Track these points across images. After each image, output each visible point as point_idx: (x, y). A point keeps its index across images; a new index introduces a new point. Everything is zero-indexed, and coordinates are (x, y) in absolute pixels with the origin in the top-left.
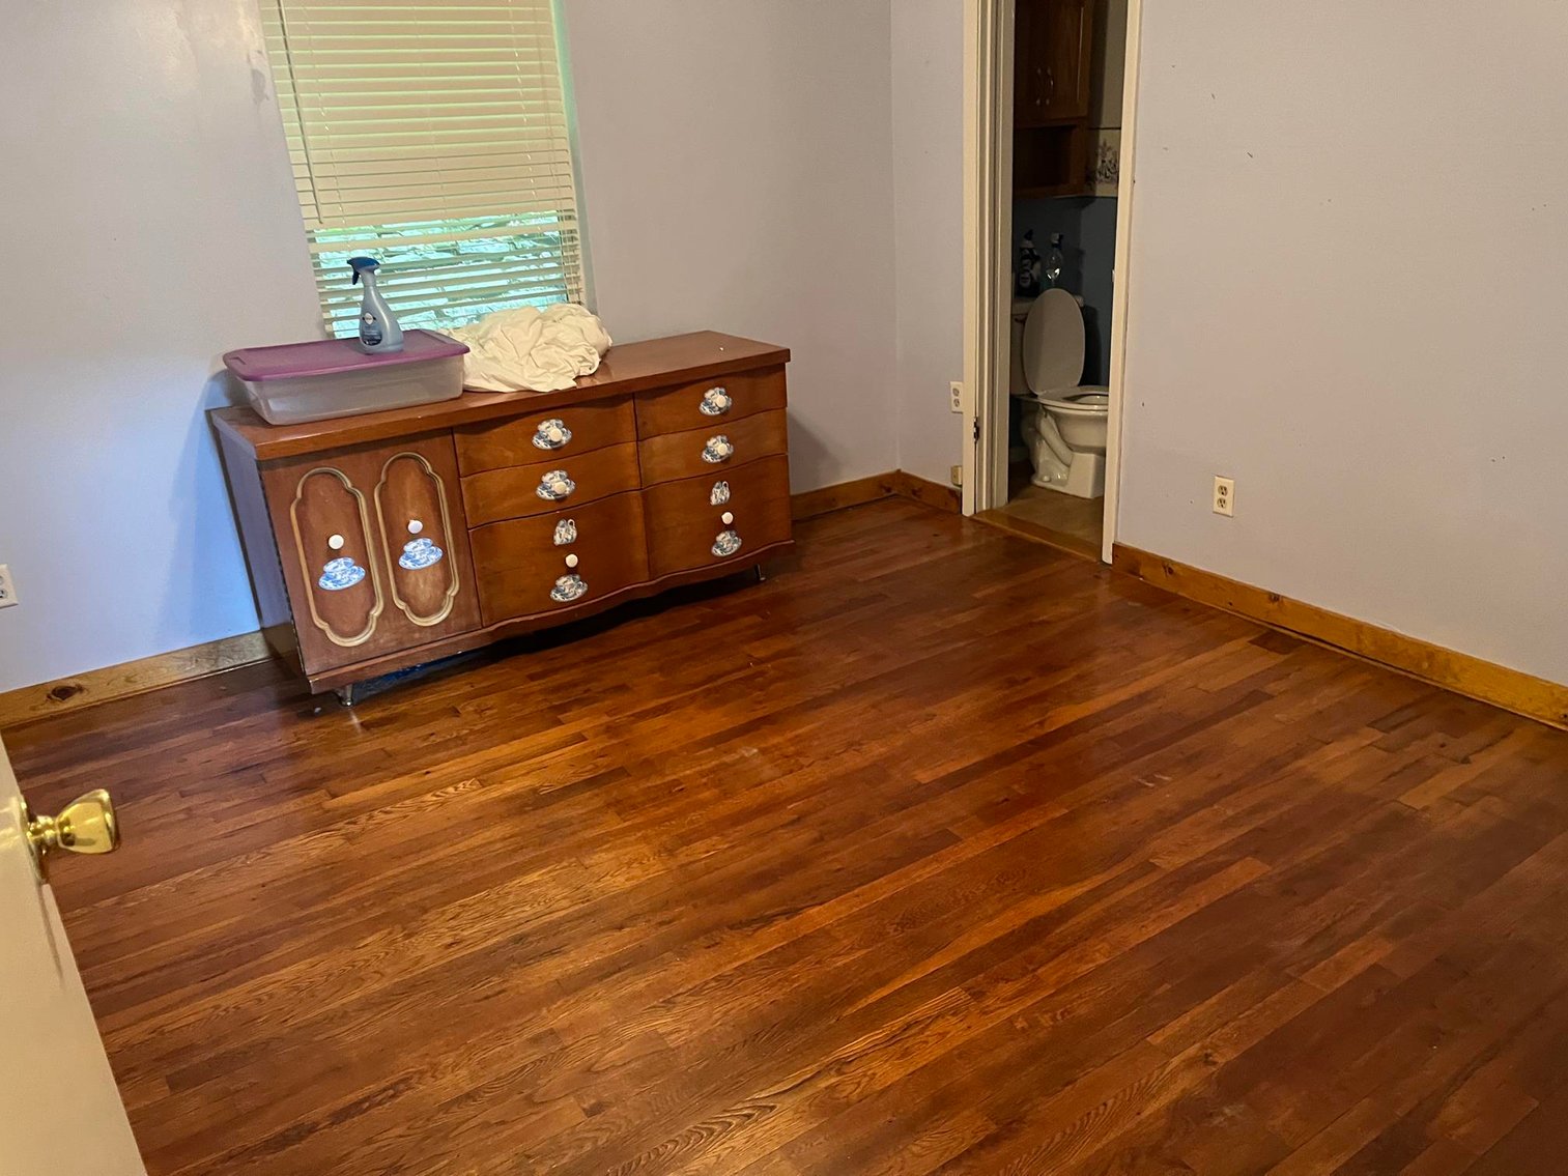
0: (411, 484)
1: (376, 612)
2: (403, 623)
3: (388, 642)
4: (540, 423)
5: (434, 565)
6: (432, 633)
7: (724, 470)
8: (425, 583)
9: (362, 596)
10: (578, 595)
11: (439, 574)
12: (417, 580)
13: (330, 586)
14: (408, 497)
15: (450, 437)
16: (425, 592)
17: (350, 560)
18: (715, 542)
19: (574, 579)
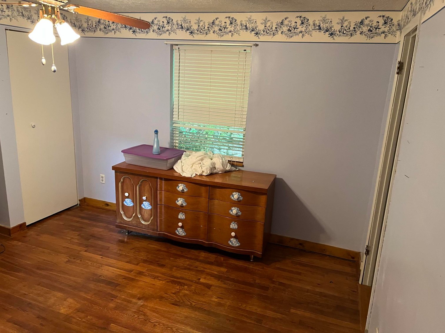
0: (147, 188)
1: (134, 215)
2: (138, 220)
3: (134, 223)
4: (179, 184)
5: (149, 209)
6: (145, 227)
7: (236, 218)
8: (147, 213)
9: (132, 210)
10: (183, 235)
11: (150, 213)
12: (145, 211)
13: (126, 204)
14: (146, 190)
15: (156, 179)
16: (146, 216)
17: (131, 200)
18: (230, 240)
19: (182, 230)
